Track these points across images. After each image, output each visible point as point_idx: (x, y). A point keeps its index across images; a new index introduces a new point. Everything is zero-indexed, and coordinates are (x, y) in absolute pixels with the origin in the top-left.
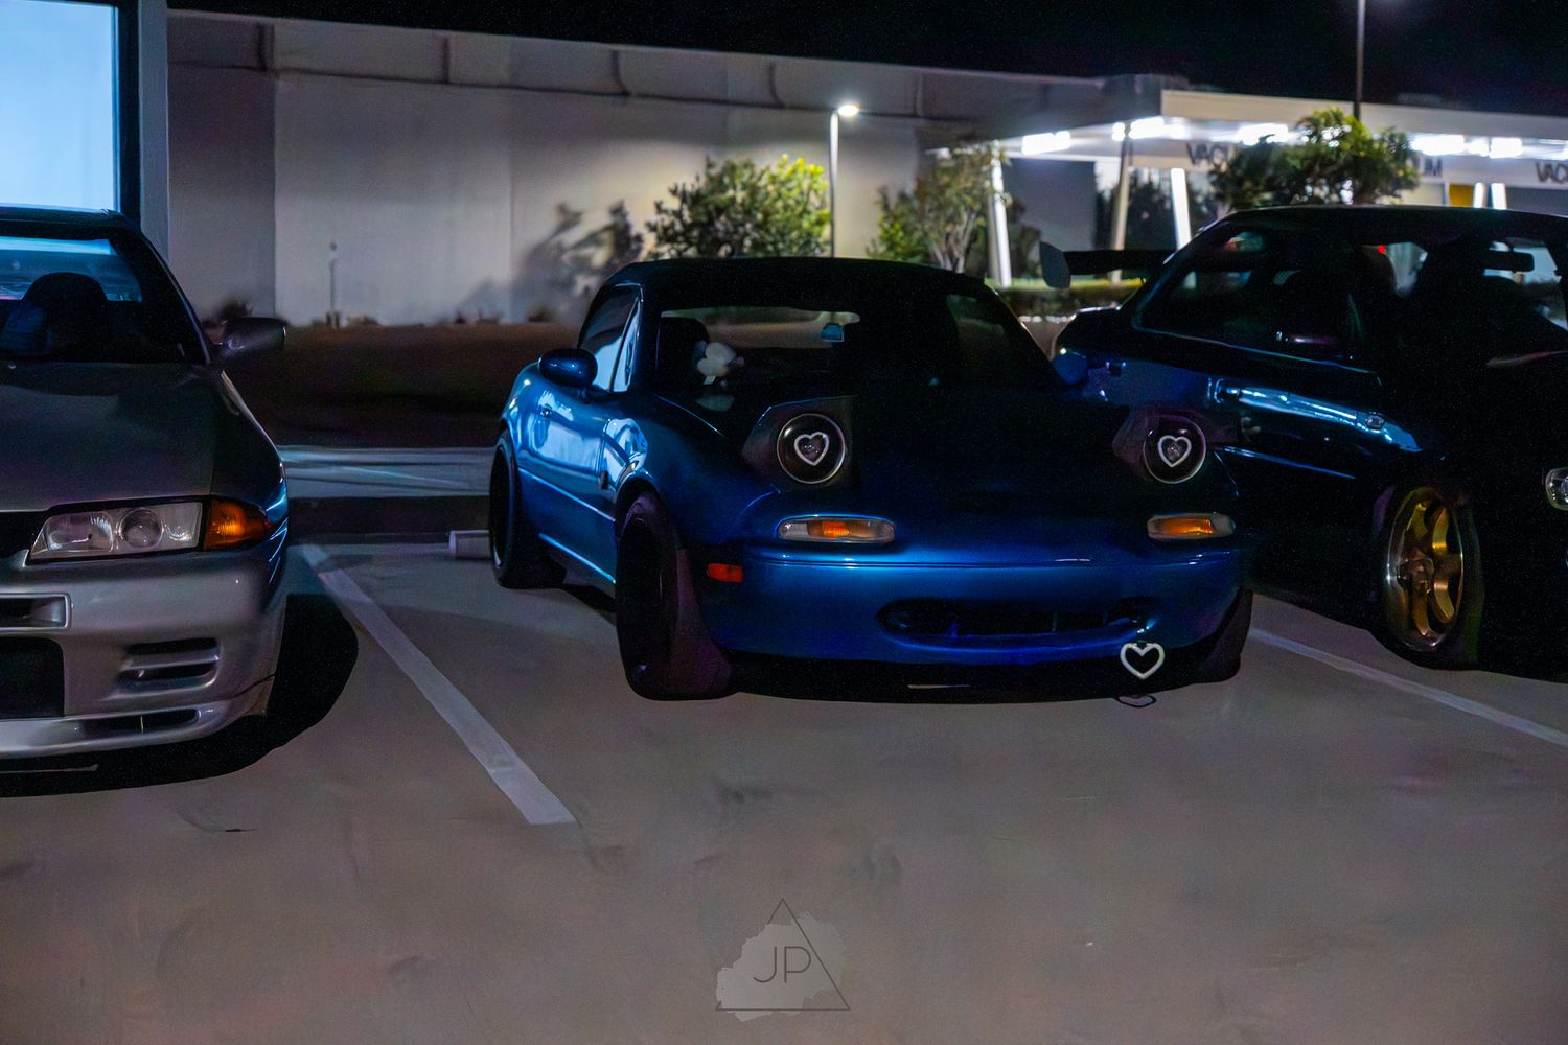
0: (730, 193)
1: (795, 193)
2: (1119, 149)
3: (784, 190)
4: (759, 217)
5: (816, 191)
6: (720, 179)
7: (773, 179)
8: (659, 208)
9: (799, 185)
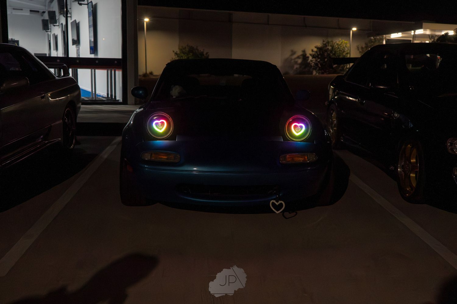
0: (328, 47)
1: (342, 47)
2: (412, 37)
3: (339, 47)
4: (334, 52)
5: (347, 47)
6: (325, 44)
7: (337, 44)
8: (312, 51)
9: (343, 45)
